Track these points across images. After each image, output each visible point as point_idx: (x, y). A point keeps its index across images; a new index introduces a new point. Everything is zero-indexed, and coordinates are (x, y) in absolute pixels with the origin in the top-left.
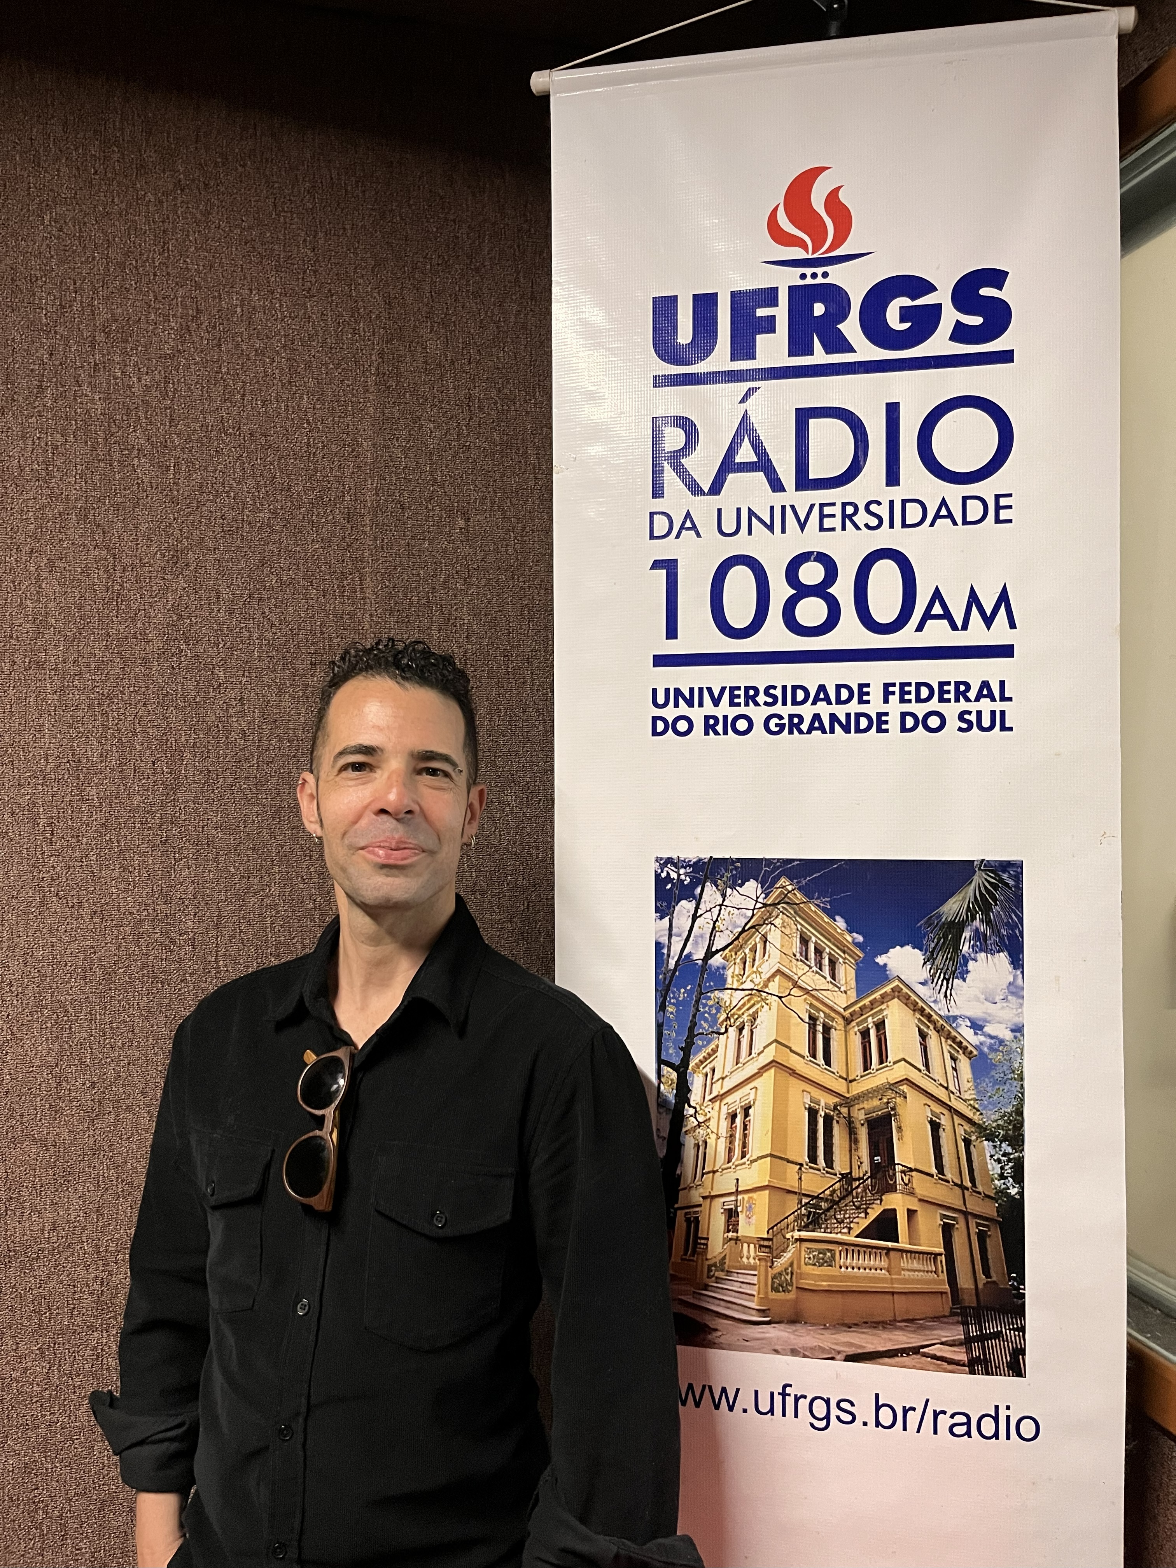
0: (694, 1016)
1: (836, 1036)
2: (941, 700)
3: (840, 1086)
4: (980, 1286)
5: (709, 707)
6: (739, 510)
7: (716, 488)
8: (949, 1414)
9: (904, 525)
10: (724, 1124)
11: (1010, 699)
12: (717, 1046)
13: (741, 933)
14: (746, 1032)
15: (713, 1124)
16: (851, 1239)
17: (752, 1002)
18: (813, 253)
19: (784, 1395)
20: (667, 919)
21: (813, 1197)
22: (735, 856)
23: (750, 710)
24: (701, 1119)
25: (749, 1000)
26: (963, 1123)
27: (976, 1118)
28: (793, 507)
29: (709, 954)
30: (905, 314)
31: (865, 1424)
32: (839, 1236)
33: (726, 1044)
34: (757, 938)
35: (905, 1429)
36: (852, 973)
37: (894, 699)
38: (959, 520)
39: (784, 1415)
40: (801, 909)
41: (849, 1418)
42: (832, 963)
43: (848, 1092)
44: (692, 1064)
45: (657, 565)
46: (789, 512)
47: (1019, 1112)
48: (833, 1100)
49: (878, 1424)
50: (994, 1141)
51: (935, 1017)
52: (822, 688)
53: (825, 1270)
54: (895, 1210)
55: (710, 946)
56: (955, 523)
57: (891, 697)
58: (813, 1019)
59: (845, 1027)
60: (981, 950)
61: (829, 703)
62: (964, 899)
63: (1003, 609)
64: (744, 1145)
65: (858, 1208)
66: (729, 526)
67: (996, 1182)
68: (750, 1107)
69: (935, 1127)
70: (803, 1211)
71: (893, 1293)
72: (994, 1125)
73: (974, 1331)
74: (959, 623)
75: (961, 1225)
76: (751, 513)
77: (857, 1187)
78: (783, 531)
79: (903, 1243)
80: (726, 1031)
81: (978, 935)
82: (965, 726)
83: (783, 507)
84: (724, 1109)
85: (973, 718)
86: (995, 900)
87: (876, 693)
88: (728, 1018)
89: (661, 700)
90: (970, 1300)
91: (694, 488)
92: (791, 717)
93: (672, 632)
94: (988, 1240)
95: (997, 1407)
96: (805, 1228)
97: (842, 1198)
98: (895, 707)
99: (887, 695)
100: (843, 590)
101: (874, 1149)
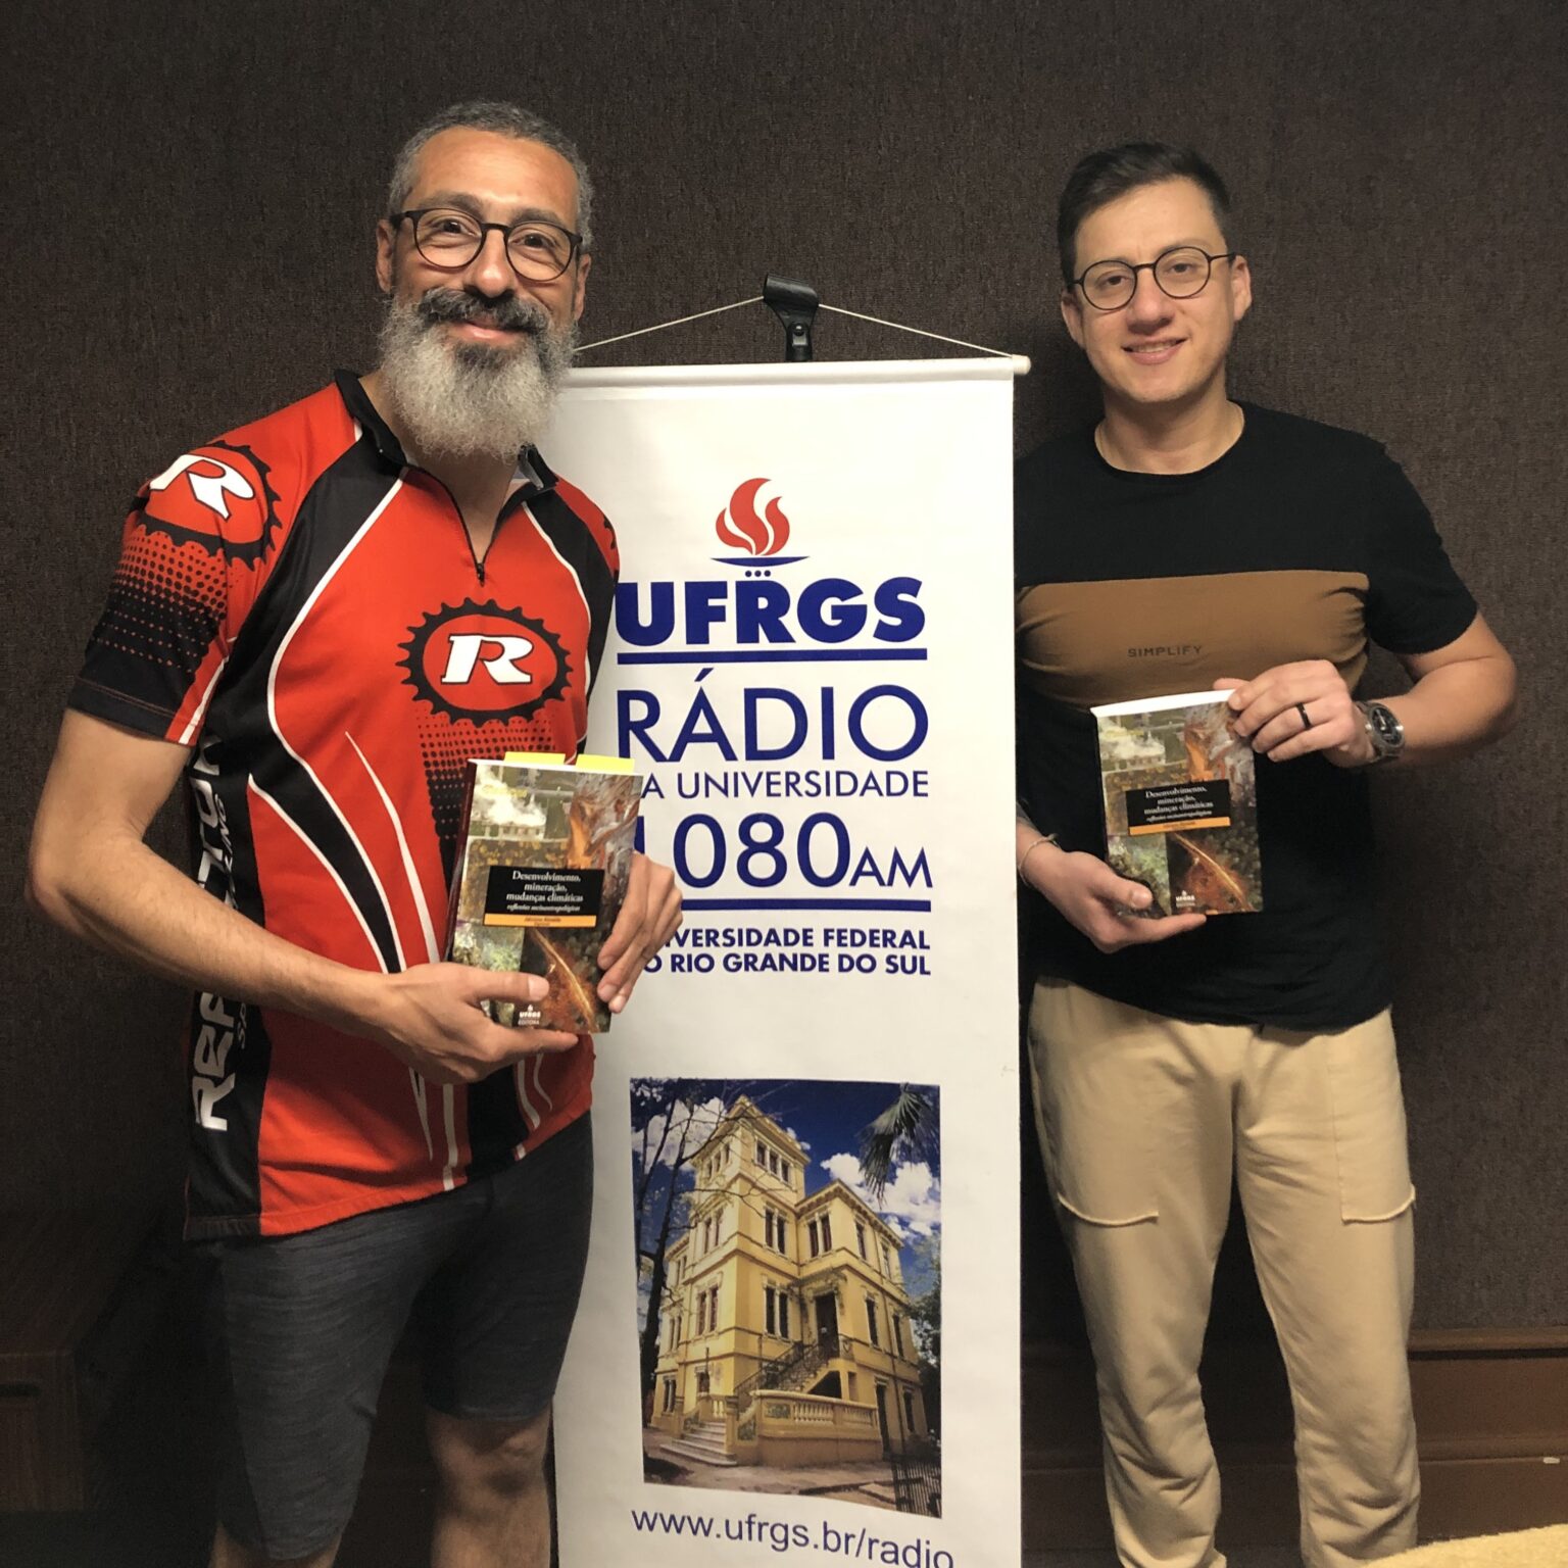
0: (668, 1213)
1: (789, 1228)
2: (872, 945)
3: (792, 1270)
4: (906, 1438)
5: (675, 948)
6: (697, 775)
7: (677, 755)
8: (881, 1543)
9: (839, 793)
10: (695, 1304)
11: (928, 947)
12: (688, 1239)
13: (706, 1144)
14: (713, 1226)
15: (686, 1303)
16: (804, 1395)
17: (717, 1201)
18: (757, 553)
19: (750, 1523)
20: (642, 1131)
21: (771, 1362)
22: (700, 1077)
23: (712, 950)
24: (675, 1298)
25: (716, 1199)
26: (894, 1303)
27: (904, 1299)
28: (744, 774)
29: (680, 1161)
30: (836, 612)
32: (793, 1393)
33: (696, 1236)
34: (721, 1147)
35: (847, 1552)
36: (802, 1175)
37: (833, 943)
39: (750, 1539)
40: (758, 1123)
41: (802, 1541)
42: (785, 1168)
43: (799, 1274)
44: (667, 1254)
46: (741, 778)
47: (937, 1295)
48: (786, 1281)
49: (826, 1546)
50: (917, 1320)
51: (870, 1214)
52: (772, 932)
53: (783, 1421)
54: (838, 1373)
55: (681, 1153)
56: (881, 794)
57: (830, 941)
58: (769, 1216)
59: (796, 1221)
60: (906, 1160)
61: (779, 944)
62: (892, 1116)
63: (921, 870)
64: (713, 1319)
65: (808, 1370)
66: (689, 789)
67: (919, 1353)
68: (718, 1288)
69: (871, 1305)
71: (837, 1440)
72: (918, 1306)
73: (901, 1476)
74: (886, 879)
75: (891, 1387)
76: (708, 777)
77: (807, 1353)
78: (736, 794)
79: (846, 1399)
80: (696, 1225)
81: (903, 1146)
82: (891, 968)
83: (736, 775)
84: (696, 1292)
85: (898, 961)
86: (917, 1118)
87: (818, 937)
88: (697, 1215)
90: (897, 1448)
91: (658, 756)
92: (747, 956)
94: (913, 1401)
95: (918, 1541)
96: (766, 1387)
97: (796, 1361)
98: (834, 951)
99: (827, 939)
100: (789, 847)
101: (821, 1323)
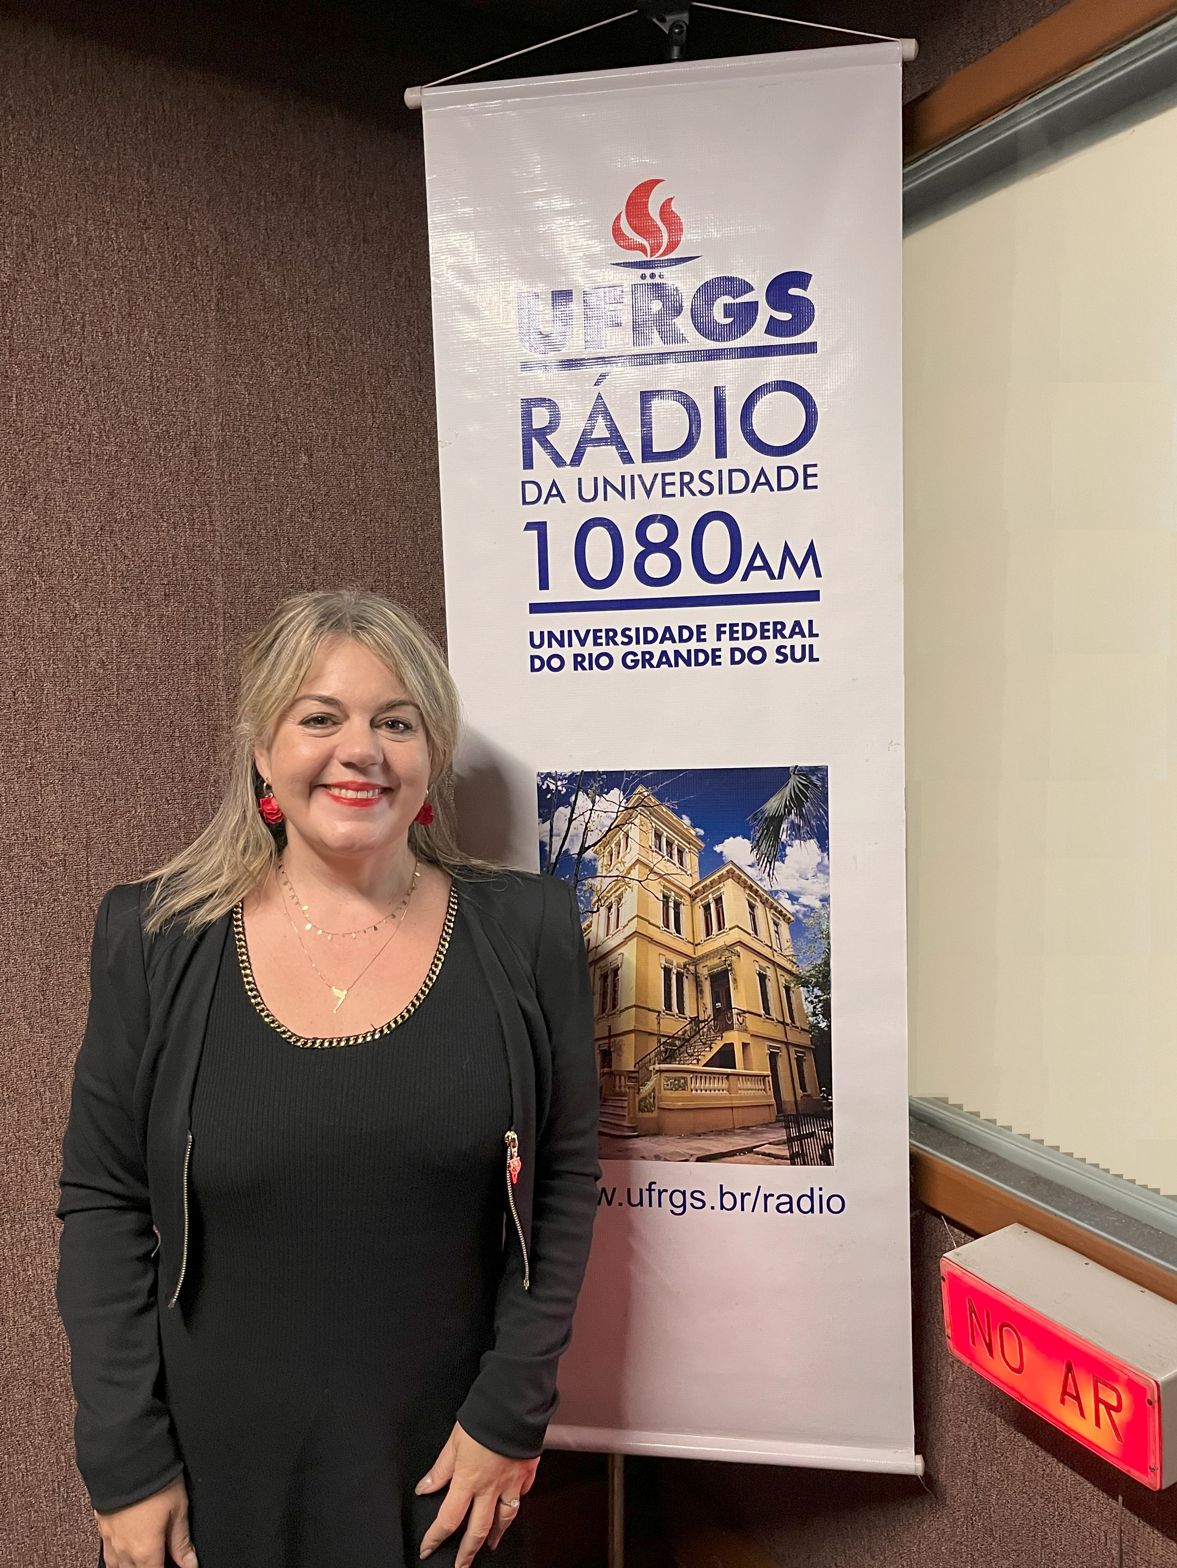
1: (684, 910)
2: (763, 637)
3: (688, 950)
4: (799, 1099)
5: (577, 648)
6: (596, 479)
7: (577, 460)
8: (776, 1196)
9: (731, 491)
10: (598, 985)
11: (817, 635)
12: (591, 922)
13: (608, 832)
14: (614, 910)
16: (700, 1068)
17: (618, 886)
18: (651, 256)
19: (650, 1190)
20: (548, 822)
21: (669, 1037)
22: (601, 770)
23: (611, 649)
25: (615, 885)
26: (784, 973)
27: (794, 970)
28: (640, 476)
29: (583, 849)
30: (728, 310)
31: (713, 1208)
32: (690, 1066)
33: (599, 919)
34: (621, 835)
35: (743, 1209)
36: (696, 860)
37: (725, 637)
38: (775, 486)
39: (650, 1205)
40: (655, 811)
41: (700, 1204)
42: (680, 852)
43: (695, 954)
45: (529, 526)
46: (637, 480)
47: (827, 964)
48: (683, 960)
49: (722, 1207)
50: (808, 987)
51: (761, 892)
52: (668, 629)
53: (680, 1093)
54: (733, 1044)
55: (584, 843)
56: (772, 489)
57: (722, 636)
58: (666, 898)
59: (691, 903)
60: (796, 838)
61: (674, 641)
62: (782, 797)
63: (810, 561)
64: (615, 1000)
65: (704, 1044)
66: (588, 494)
67: (810, 1018)
68: (618, 969)
69: (762, 978)
70: (662, 1048)
71: (732, 1108)
72: (808, 974)
73: (794, 1133)
74: (776, 573)
75: (783, 1053)
76: (606, 481)
77: (703, 1027)
78: (633, 497)
79: (739, 1069)
80: (598, 910)
81: (793, 826)
82: (781, 658)
83: (632, 477)
84: (598, 972)
85: (787, 651)
86: (806, 797)
87: (711, 633)
88: (599, 900)
89: (537, 642)
90: (790, 1109)
91: (558, 461)
92: (644, 653)
93: (544, 584)
94: (804, 1064)
95: (812, 1189)
96: (665, 1061)
97: (693, 1036)
98: (726, 645)
99: (720, 633)
100: (683, 547)
101: (715, 998)
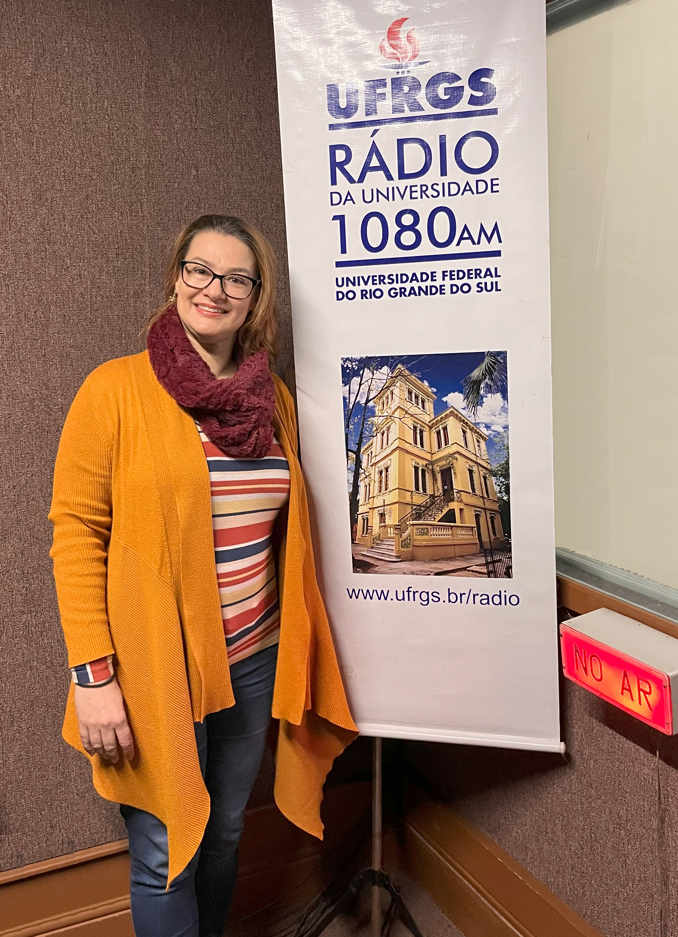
0: (362, 429)
1: (426, 435)
2: (469, 278)
3: (428, 456)
4: (492, 540)
5: (363, 286)
6: (372, 190)
7: (361, 179)
8: (480, 595)
10: (377, 476)
11: (500, 276)
12: (373, 442)
13: (381, 391)
14: (385, 435)
15: (372, 476)
16: (435, 523)
17: (387, 421)
19: (409, 591)
21: (418, 506)
22: (377, 355)
23: (382, 286)
24: (367, 474)
26: (482, 469)
27: (489, 467)
28: (397, 188)
29: (368, 401)
32: (430, 522)
33: (377, 441)
34: (389, 392)
35: (461, 602)
36: (432, 406)
37: (447, 278)
39: (409, 600)
40: (408, 378)
41: (437, 599)
42: (423, 402)
43: (432, 459)
44: (362, 451)
45: (335, 218)
46: (396, 190)
47: (507, 463)
48: (425, 463)
49: (450, 601)
50: (496, 477)
51: (469, 423)
52: (414, 275)
53: (425, 537)
54: (454, 509)
55: (368, 398)
56: (473, 193)
57: (446, 278)
58: (415, 428)
59: (430, 430)
60: (489, 392)
61: (418, 281)
62: (481, 369)
63: (495, 234)
64: (386, 485)
65: (438, 509)
66: (368, 198)
67: (498, 494)
68: (389, 468)
69: (471, 472)
71: (454, 545)
72: (496, 469)
73: (489, 559)
74: (476, 241)
75: (483, 514)
76: (378, 191)
77: (437, 500)
78: (394, 200)
79: (458, 523)
80: (376, 435)
81: (487, 386)
82: (479, 289)
83: (393, 188)
84: (377, 469)
85: (483, 286)
86: (494, 369)
87: (439, 276)
88: (377, 429)
89: (340, 283)
90: (487, 546)
91: (351, 180)
92: (401, 289)
93: (344, 251)
94: (495, 520)
95: (500, 592)
96: (415, 519)
97: (431, 505)
98: (448, 282)
99: (444, 276)
100: (422, 227)
101: (444, 483)
